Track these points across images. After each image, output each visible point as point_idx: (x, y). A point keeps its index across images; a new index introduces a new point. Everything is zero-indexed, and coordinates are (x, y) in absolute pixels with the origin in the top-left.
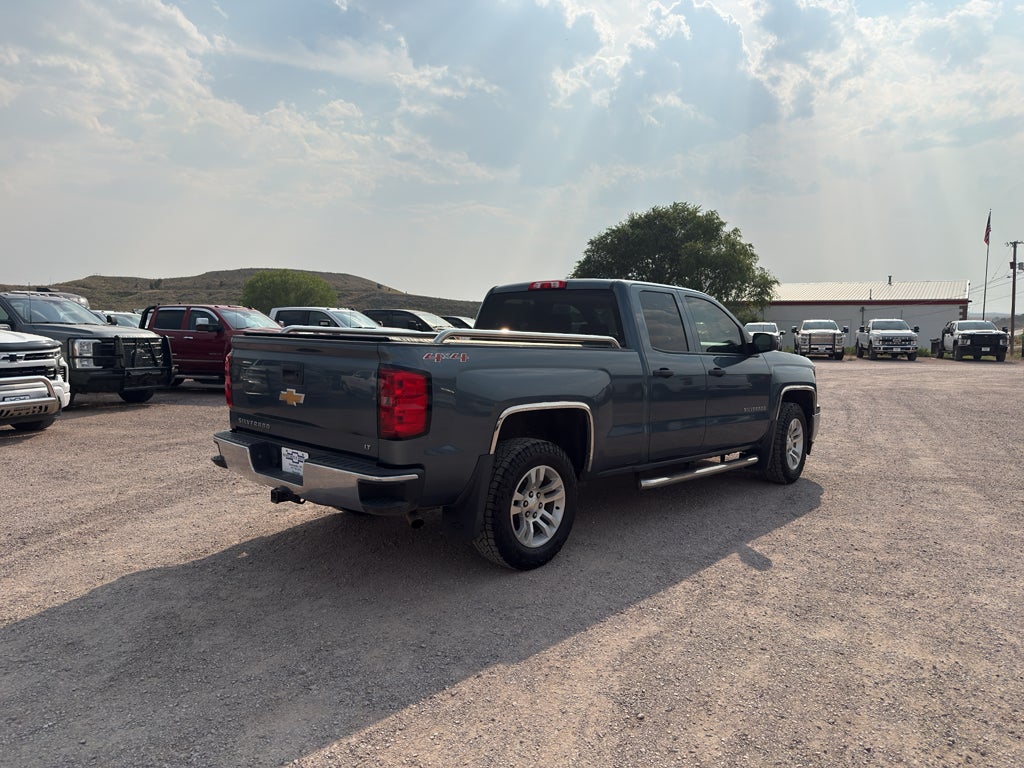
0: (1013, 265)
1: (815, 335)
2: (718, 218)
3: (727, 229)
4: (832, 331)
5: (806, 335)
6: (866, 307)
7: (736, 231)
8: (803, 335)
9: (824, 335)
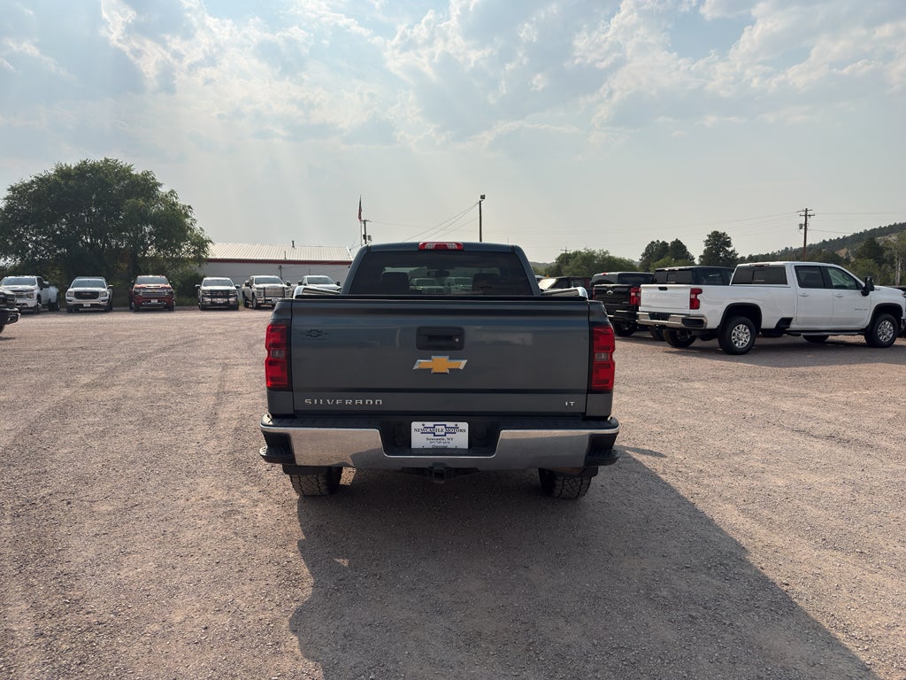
0: (365, 236)
1: (268, 289)
2: (153, 178)
3: (164, 190)
4: (280, 285)
5: (261, 289)
6: (283, 265)
7: (172, 192)
8: (257, 288)
9: (276, 288)
